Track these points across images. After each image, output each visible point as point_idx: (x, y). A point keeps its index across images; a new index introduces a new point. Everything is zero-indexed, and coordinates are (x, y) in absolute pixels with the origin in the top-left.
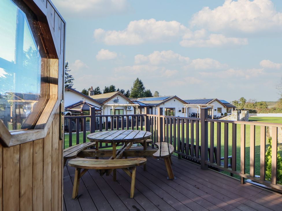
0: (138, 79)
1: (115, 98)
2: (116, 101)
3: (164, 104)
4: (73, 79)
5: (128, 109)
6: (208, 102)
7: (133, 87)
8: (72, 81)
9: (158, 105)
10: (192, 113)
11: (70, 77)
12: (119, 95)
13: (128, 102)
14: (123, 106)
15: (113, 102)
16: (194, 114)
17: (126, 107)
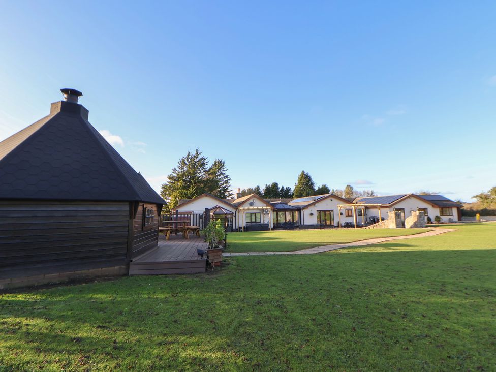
0: (303, 172)
1: (251, 201)
2: (251, 204)
3: (315, 205)
4: (230, 180)
5: (265, 213)
6: (396, 199)
7: (297, 183)
8: (229, 182)
9: (306, 207)
10: (371, 217)
11: (227, 177)
12: (255, 197)
13: (265, 205)
14: (259, 209)
15: (248, 205)
16: (374, 219)
17: (262, 210)
